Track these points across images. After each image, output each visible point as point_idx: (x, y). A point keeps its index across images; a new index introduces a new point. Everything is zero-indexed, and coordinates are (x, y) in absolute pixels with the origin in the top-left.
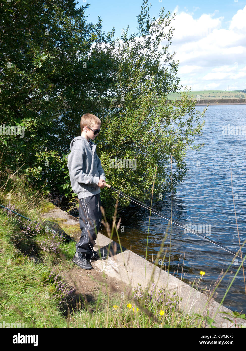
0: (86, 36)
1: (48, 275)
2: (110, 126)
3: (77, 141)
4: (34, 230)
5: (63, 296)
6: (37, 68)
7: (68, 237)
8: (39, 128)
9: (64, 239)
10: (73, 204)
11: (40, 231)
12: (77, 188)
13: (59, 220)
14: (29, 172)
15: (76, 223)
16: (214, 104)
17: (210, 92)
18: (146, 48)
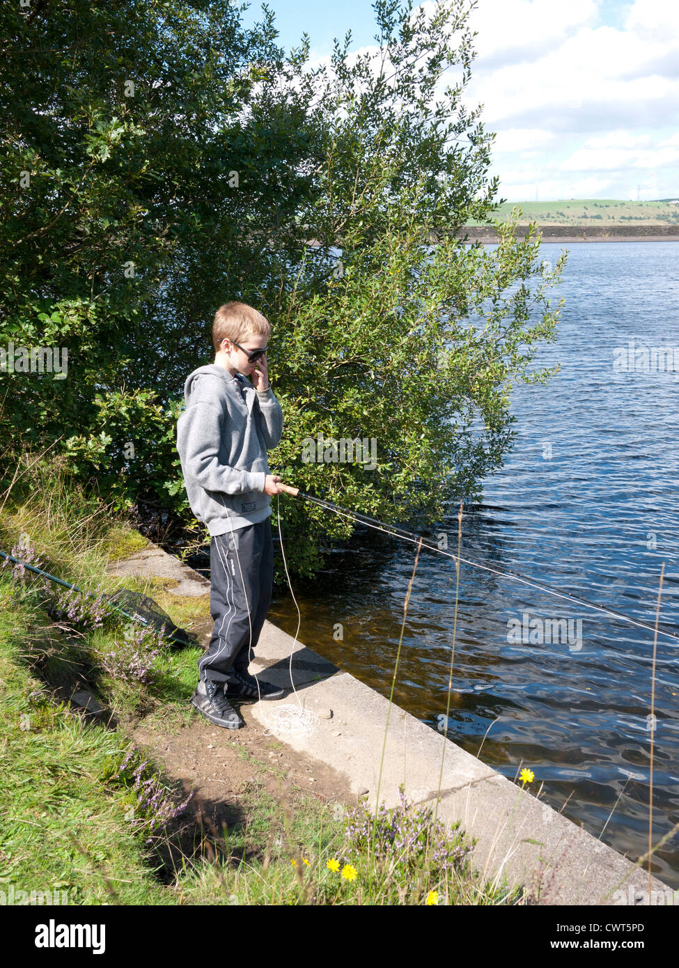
0: (240, 64)
1: (119, 764)
2: (301, 320)
3: (203, 379)
4: (87, 618)
5: (156, 823)
6: (95, 163)
7: (181, 634)
8: (101, 326)
9: (170, 640)
10: (197, 535)
11: (104, 620)
12: (205, 506)
13: (158, 582)
14: (75, 449)
15: (204, 593)
16: (598, 239)
17: (586, 204)
18: (401, 93)
